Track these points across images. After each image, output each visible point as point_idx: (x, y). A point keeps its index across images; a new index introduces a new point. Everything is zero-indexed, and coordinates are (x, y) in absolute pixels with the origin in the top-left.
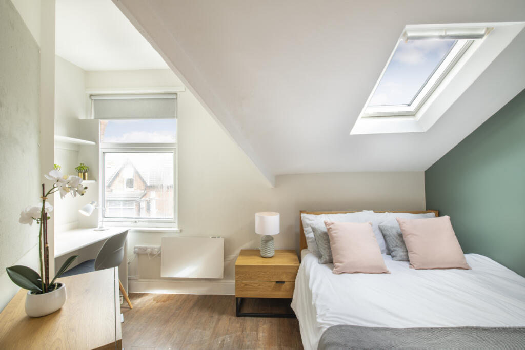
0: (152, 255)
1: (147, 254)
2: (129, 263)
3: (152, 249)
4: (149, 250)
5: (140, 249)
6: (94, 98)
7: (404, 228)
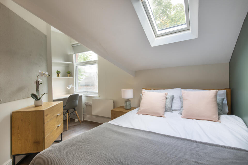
0: (90, 105)
1: (88, 105)
2: (83, 108)
3: (90, 103)
4: (89, 104)
5: (86, 103)
6: (73, 46)
7: (183, 96)
